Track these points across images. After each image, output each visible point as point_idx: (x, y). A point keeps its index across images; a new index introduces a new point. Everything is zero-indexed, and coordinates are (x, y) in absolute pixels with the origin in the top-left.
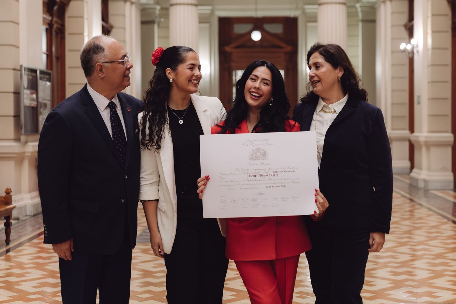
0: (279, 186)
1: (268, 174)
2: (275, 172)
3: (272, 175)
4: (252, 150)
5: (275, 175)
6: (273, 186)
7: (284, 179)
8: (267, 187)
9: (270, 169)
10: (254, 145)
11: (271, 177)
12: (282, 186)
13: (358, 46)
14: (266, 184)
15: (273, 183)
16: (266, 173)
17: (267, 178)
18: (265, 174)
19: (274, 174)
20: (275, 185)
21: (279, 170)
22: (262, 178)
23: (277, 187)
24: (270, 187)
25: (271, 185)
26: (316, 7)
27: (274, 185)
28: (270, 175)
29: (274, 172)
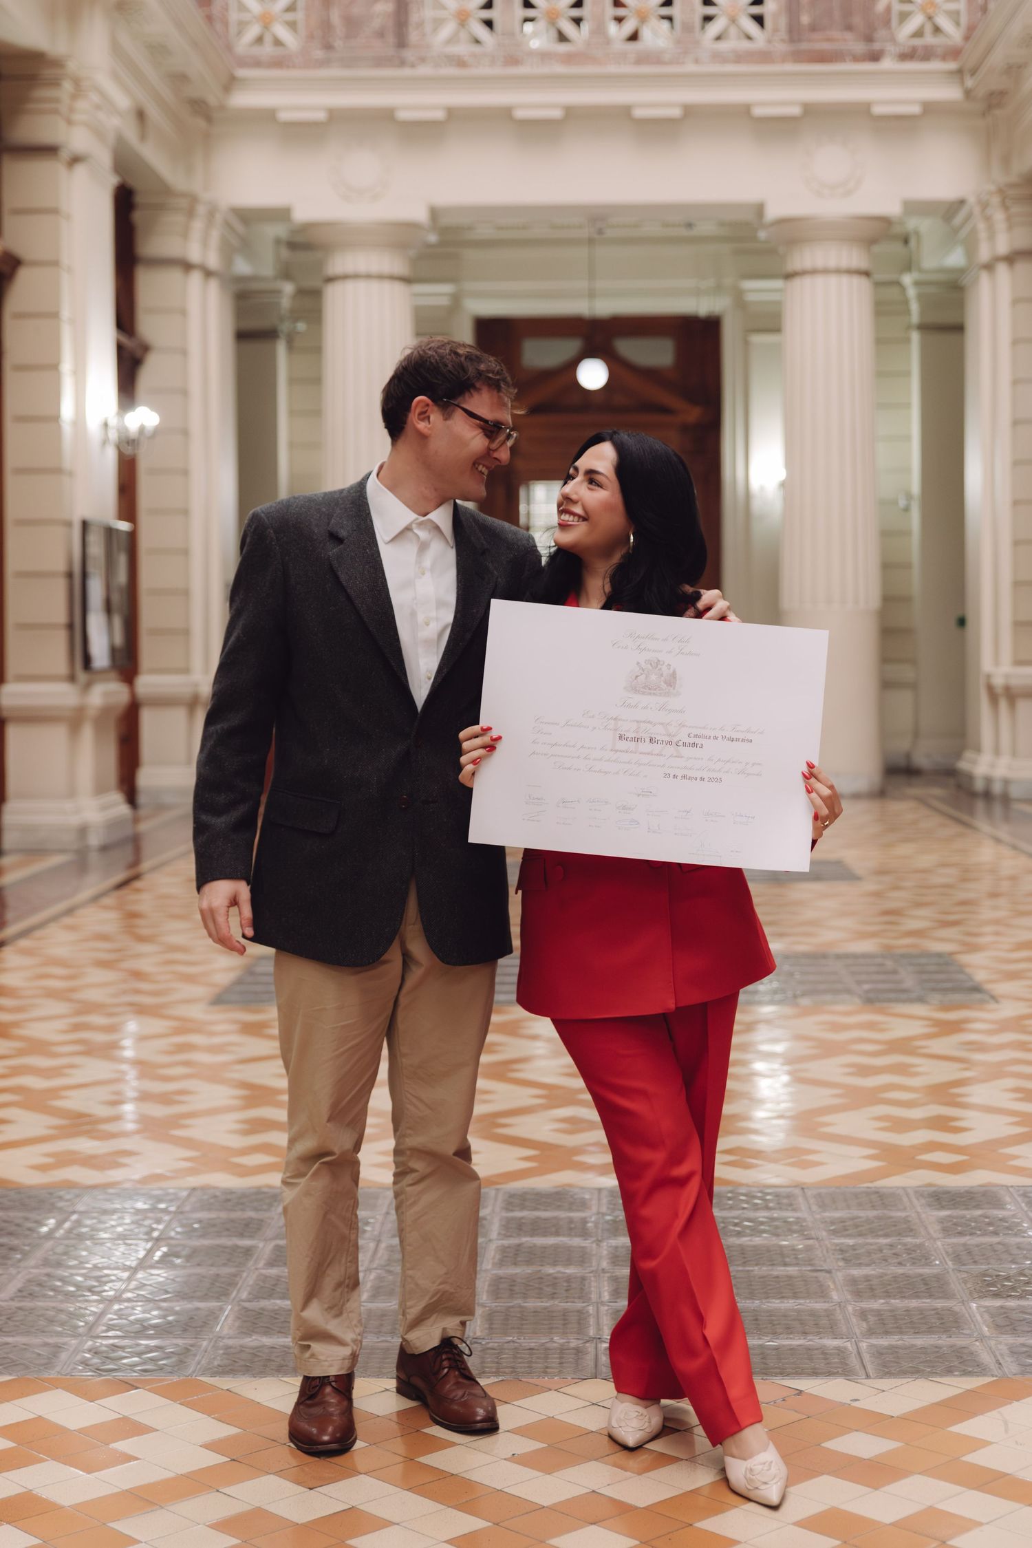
0: (702, 779)
1: (675, 740)
2: (695, 736)
3: (684, 744)
4: (638, 663)
5: (694, 745)
6: (684, 777)
7: (719, 760)
8: (667, 776)
9: (682, 725)
10: (645, 649)
11: (681, 748)
12: (710, 780)
13: (908, 406)
14: (664, 766)
15: (685, 768)
16: (669, 735)
17: (670, 749)
18: (667, 739)
19: (692, 740)
20: (690, 773)
21: (706, 733)
22: (657, 748)
23: (696, 779)
24: (675, 777)
25: (680, 773)
26: (778, 284)
27: (686, 772)
28: (681, 743)
29: (692, 735)
